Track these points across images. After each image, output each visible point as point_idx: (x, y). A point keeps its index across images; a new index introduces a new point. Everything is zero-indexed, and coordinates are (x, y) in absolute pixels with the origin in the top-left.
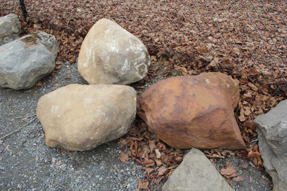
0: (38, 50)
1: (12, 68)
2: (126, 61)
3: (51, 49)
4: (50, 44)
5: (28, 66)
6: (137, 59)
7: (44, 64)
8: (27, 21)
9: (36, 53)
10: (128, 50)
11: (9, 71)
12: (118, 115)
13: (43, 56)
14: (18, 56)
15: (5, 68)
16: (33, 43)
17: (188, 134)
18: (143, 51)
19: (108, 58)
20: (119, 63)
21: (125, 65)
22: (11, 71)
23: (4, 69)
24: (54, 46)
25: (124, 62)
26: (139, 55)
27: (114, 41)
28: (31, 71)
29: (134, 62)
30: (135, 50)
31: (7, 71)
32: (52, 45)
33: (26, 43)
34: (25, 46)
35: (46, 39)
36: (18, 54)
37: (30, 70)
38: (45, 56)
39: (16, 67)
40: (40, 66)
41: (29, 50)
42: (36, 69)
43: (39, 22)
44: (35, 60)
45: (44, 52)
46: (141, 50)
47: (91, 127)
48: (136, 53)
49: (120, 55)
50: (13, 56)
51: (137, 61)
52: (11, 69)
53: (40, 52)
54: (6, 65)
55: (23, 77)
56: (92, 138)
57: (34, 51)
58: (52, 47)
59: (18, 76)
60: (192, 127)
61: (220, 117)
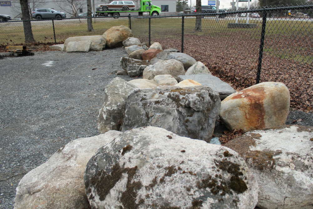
4: (145, 49)
18: (157, 48)
27: (153, 45)
31: (130, 50)
35: (145, 47)
36: (135, 47)
39: (132, 49)
48: (155, 48)
50: (133, 47)
59: (132, 51)
60: (147, 55)
61: (152, 54)
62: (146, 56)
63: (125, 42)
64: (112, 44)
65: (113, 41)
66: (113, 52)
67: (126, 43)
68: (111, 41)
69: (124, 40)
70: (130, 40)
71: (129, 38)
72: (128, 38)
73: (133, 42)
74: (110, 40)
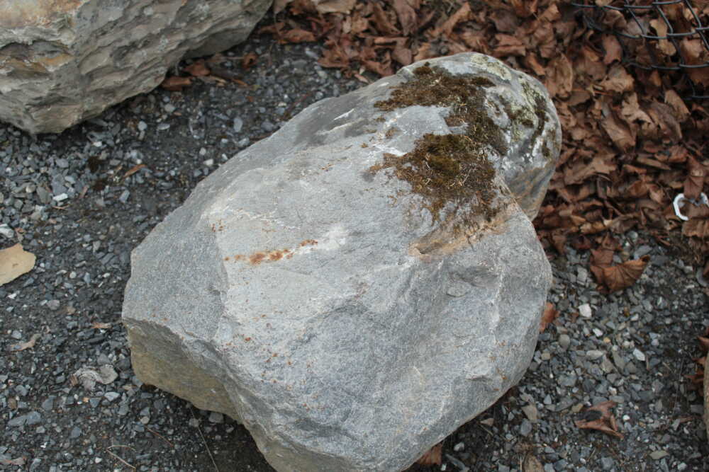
0: (501, 270)
1: (337, 429)
5: (441, 411)
9: (493, 304)
11: (308, 444)
14: (381, 324)
15: (286, 413)
16: (477, 211)
23: (277, 418)
33: (436, 207)
34: (426, 238)
41: (446, 266)
52: (327, 431)
54: (305, 400)
57: (480, 282)
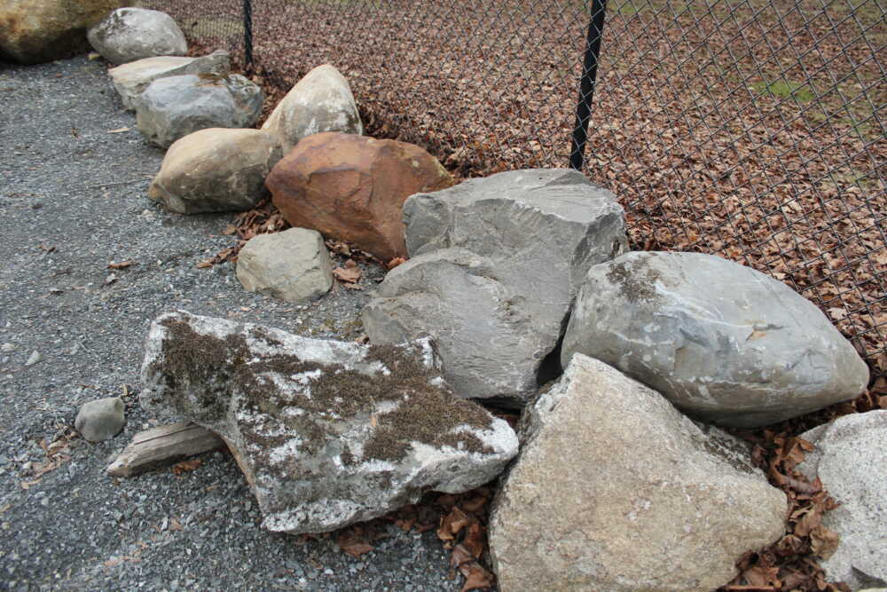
0: (213, 92)
2: (313, 121)
3: (243, 104)
4: (243, 95)
5: (188, 109)
6: (330, 122)
7: (214, 116)
8: (247, 69)
9: (209, 97)
10: (320, 104)
12: (232, 156)
13: (218, 104)
15: (156, 103)
16: (211, 82)
17: (307, 200)
18: (344, 111)
19: (291, 113)
20: (303, 122)
21: (310, 127)
22: (162, 109)
23: (154, 104)
24: (250, 102)
25: (309, 122)
26: (335, 116)
27: (310, 91)
28: (190, 117)
29: (326, 126)
30: (331, 107)
31: (158, 109)
32: (246, 98)
33: (201, 79)
34: (197, 83)
35: (240, 85)
36: (182, 89)
37: (188, 116)
38: (222, 105)
39: (169, 106)
40: (208, 116)
41: (201, 89)
42: (199, 119)
43: (264, 73)
44: (201, 104)
45: (222, 99)
46: (340, 108)
47: (193, 161)
48: (331, 111)
49: (307, 109)
50: (173, 90)
51: (331, 125)
52: (163, 106)
53: (216, 97)
54: (159, 99)
55: (174, 123)
56: (188, 174)
57: (208, 92)
58: (245, 102)
59: (169, 118)
60: (311, 189)
61: (352, 182)
62: (303, 194)
63: (101, 35)
64: (26, 41)
65: (33, 24)
66: (39, 93)
67: (109, 41)
68: (21, 27)
69: (97, 24)
70: (128, 21)
71: (124, 14)
72: (119, 12)
73: (146, 32)
74: (12, 21)
